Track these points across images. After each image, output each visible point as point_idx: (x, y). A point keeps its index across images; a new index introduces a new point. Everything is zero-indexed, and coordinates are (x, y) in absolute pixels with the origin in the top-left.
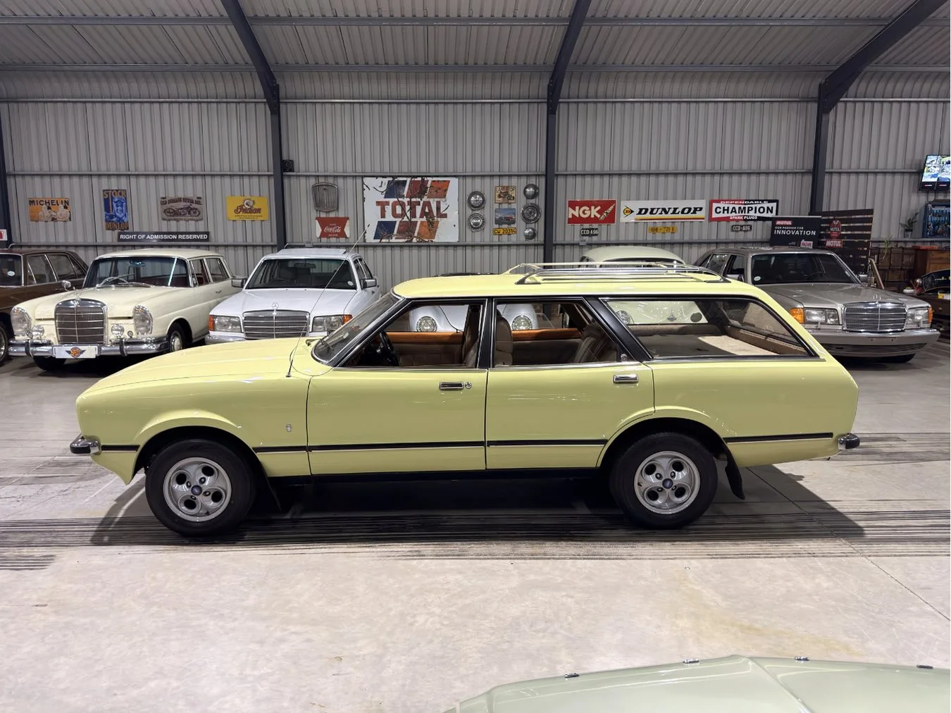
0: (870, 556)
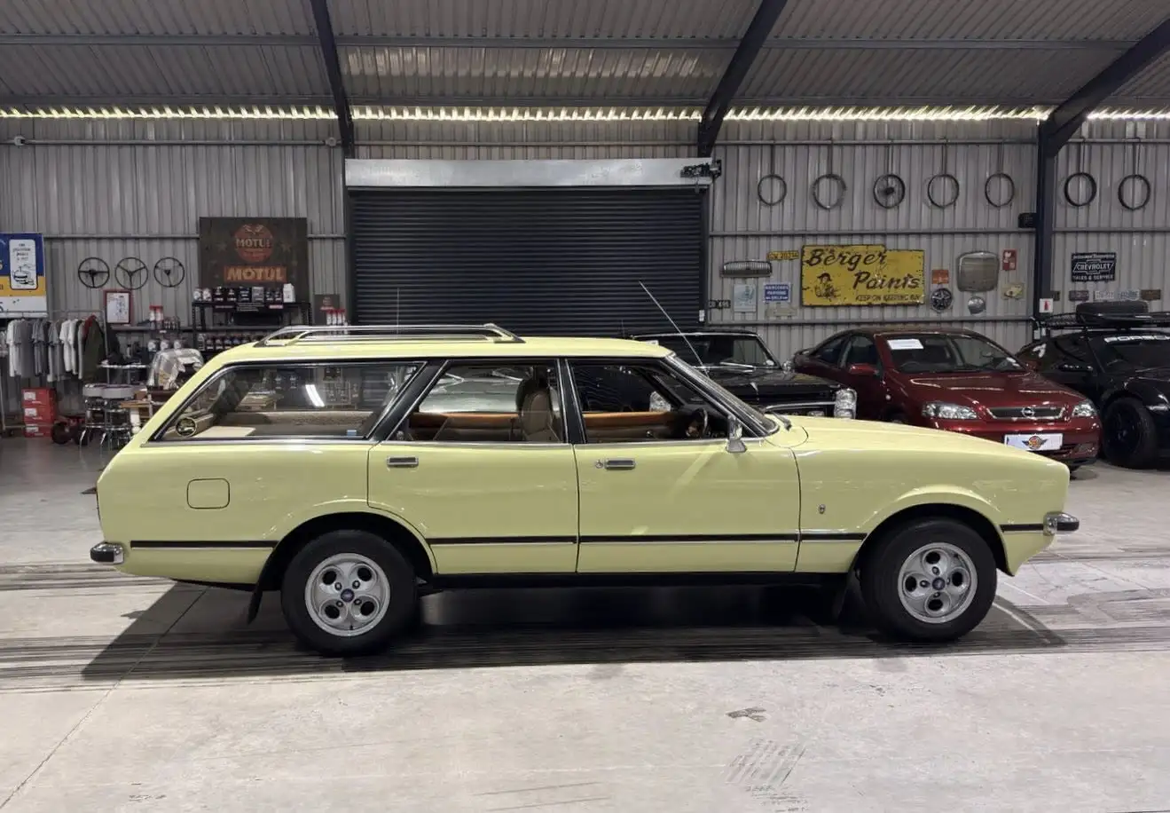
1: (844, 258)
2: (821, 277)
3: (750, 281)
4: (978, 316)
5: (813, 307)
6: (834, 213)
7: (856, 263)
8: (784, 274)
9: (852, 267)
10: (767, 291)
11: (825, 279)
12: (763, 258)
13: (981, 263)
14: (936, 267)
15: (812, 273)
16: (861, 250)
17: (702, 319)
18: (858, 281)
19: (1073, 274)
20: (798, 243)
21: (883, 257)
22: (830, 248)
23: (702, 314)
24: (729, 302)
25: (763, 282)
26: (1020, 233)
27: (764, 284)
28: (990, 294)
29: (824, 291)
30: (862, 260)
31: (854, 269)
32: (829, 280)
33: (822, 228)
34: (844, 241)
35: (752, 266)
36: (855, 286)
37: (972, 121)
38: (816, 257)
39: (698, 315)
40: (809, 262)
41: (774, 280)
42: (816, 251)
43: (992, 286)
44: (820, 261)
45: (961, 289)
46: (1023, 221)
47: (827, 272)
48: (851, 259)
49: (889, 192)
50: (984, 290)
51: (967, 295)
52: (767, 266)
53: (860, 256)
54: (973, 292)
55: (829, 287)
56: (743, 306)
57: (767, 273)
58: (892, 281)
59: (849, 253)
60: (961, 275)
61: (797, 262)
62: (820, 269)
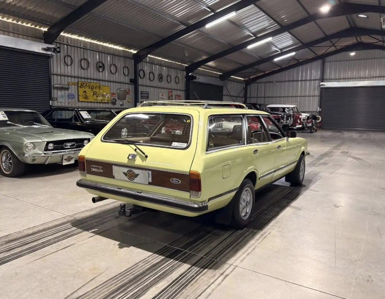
0: (67, 216)
1: (90, 86)
2: (84, 92)
3: (63, 91)
4: (122, 107)
5: (82, 102)
6: (86, 71)
7: (93, 88)
8: (73, 90)
9: (92, 89)
10: (68, 95)
11: (85, 93)
12: (66, 84)
13: (123, 92)
14: (112, 92)
15: (81, 90)
16: (94, 84)
17: (51, 104)
18: (94, 94)
19: (141, 97)
20: (76, 80)
21: (100, 87)
22: (86, 83)
23: (51, 102)
24: (56, 98)
25: (66, 92)
26: (130, 84)
27: (67, 93)
28: (125, 101)
29: (85, 97)
30: (94, 88)
31: (92, 90)
32: (86, 93)
33: (83, 76)
34: (89, 81)
35: (64, 86)
36: (93, 96)
37: (118, 49)
38: (82, 86)
39: (49, 102)
40: (80, 87)
41: (70, 91)
42: (82, 83)
43: (125, 99)
44: (83, 87)
45: (118, 99)
46: (131, 81)
47: (85, 90)
48: (92, 87)
49: (100, 67)
50: (123, 100)
51: (120, 101)
52: (68, 87)
53: (94, 86)
54: (121, 100)
55: (86, 96)
56: (61, 100)
57: (67, 89)
58: (102, 95)
59: (91, 85)
60: (118, 95)
61: (76, 86)
62: (83, 89)
